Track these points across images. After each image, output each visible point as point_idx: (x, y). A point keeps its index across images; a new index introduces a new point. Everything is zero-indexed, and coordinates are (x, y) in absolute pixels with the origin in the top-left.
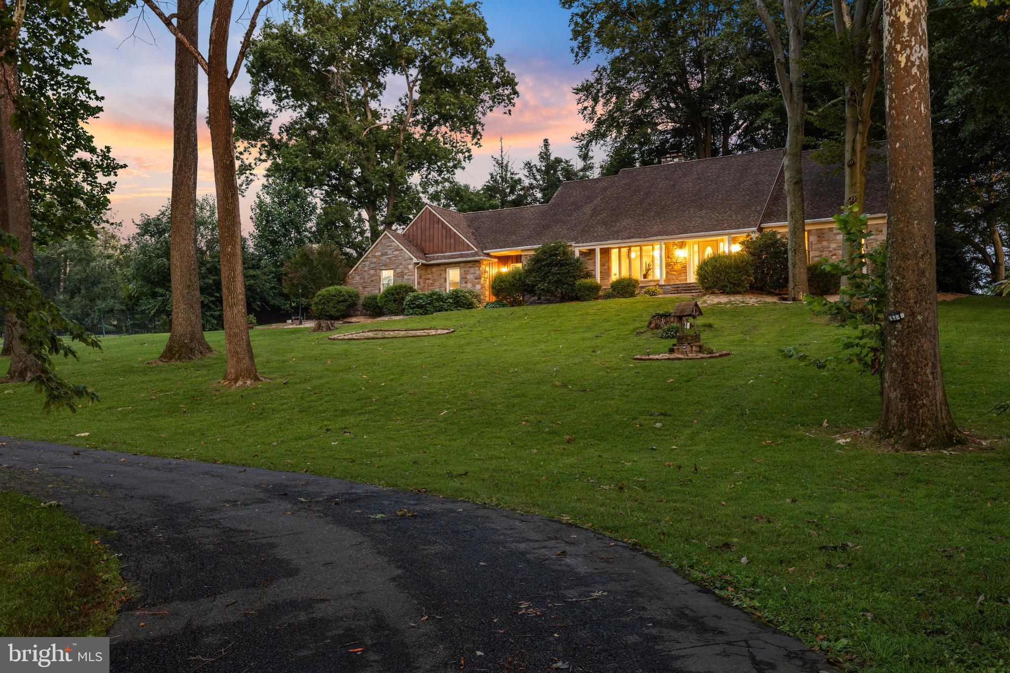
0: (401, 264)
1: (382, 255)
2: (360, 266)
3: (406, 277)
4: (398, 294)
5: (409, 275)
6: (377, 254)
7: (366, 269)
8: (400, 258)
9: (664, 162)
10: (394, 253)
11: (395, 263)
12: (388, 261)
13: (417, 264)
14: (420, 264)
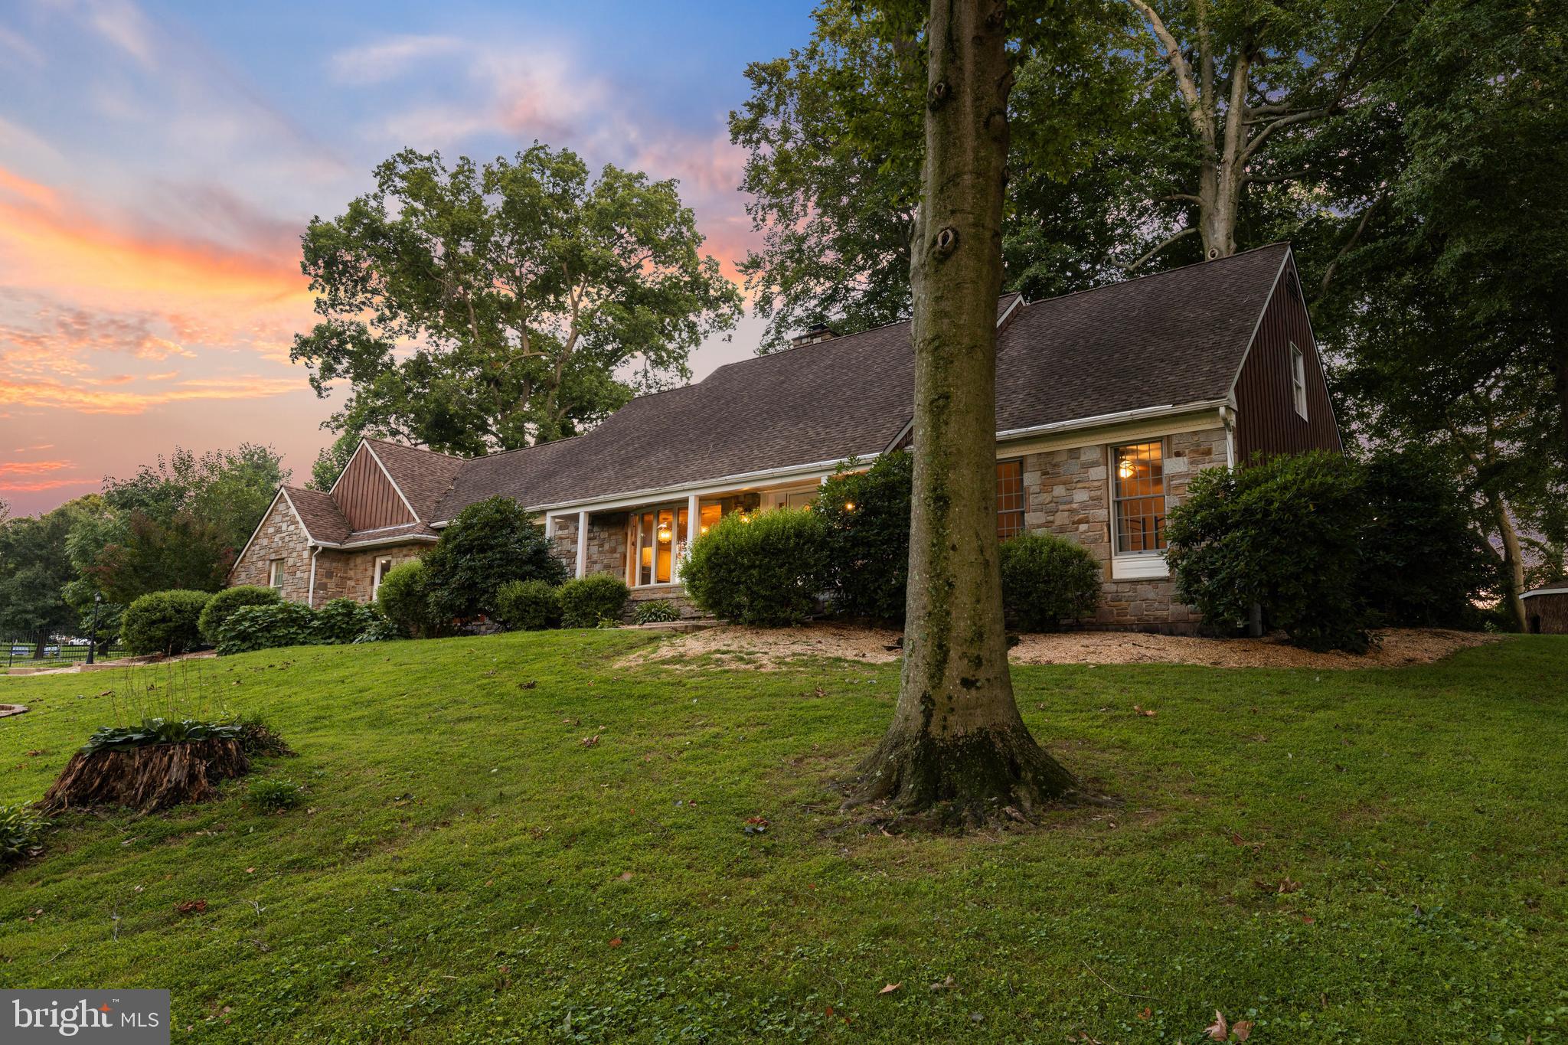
0: (295, 550)
1: (275, 533)
2: (248, 554)
3: (298, 575)
5: (303, 572)
6: (270, 531)
7: (255, 558)
8: (295, 538)
10: (290, 528)
11: (288, 548)
12: (281, 543)
13: (314, 548)
14: (320, 548)
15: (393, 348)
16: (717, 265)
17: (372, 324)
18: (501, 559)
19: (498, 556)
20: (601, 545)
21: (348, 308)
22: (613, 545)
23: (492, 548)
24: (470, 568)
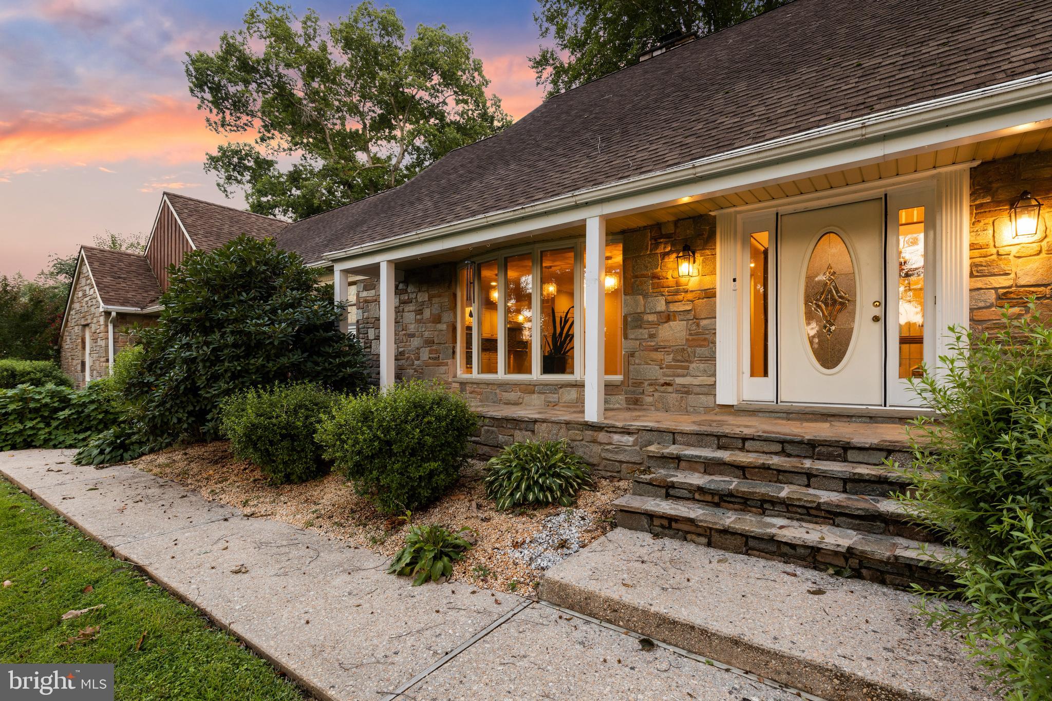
0: (94, 315)
1: (83, 297)
2: (69, 318)
3: (99, 342)
5: (101, 339)
6: (80, 294)
7: (73, 323)
8: (94, 302)
10: (91, 292)
11: (91, 313)
12: (86, 308)
13: (107, 314)
14: (114, 314)
15: (277, 163)
16: (500, 101)
17: (257, 142)
18: (235, 345)
19: (230, 339)
20: (419, 312)
21: (235, 128)
22: (435, 312)
23: (220, 324)
24: (186, 361)
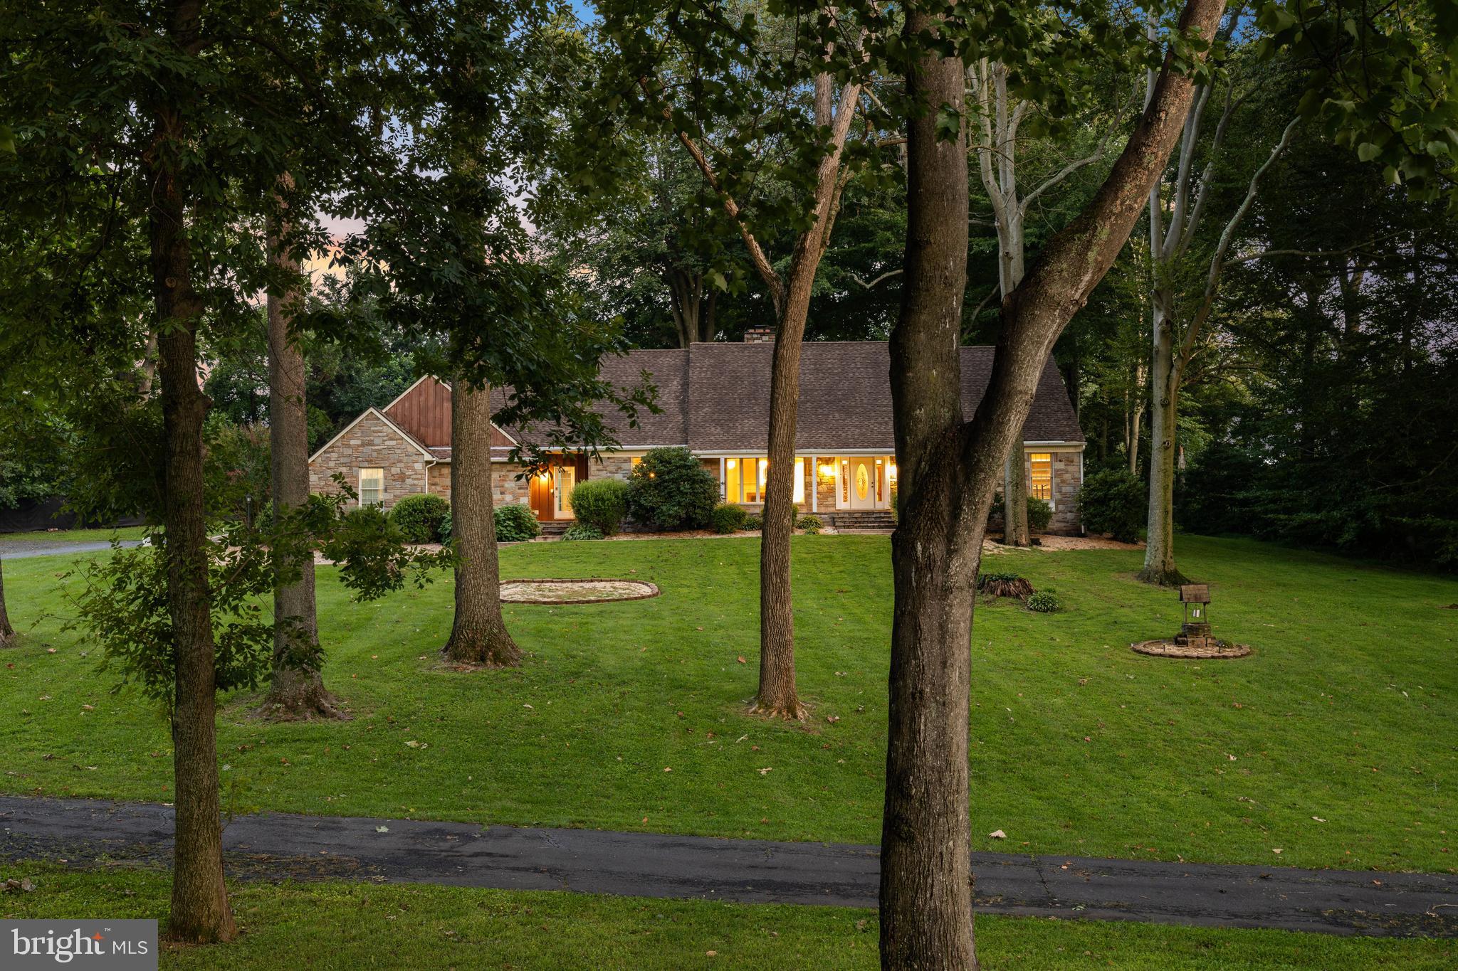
0: (400, 461)
1: (363, 445)
2: (320, 460)
3: (408, 481)
4: (429, 512)
5: (415, 479)
6: (352, 442)
7: (332, 464)
8: (399, 451)
9: (748, 339)
10: (387, 443)
11: (388, 459)
12: (375, 454)
13: (429, 462)
14: (435, 463)
